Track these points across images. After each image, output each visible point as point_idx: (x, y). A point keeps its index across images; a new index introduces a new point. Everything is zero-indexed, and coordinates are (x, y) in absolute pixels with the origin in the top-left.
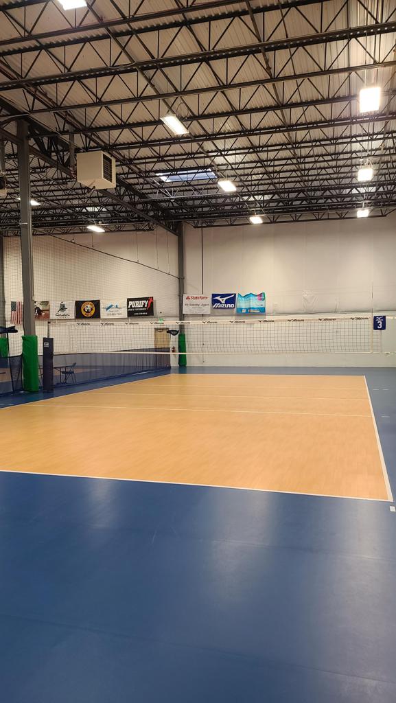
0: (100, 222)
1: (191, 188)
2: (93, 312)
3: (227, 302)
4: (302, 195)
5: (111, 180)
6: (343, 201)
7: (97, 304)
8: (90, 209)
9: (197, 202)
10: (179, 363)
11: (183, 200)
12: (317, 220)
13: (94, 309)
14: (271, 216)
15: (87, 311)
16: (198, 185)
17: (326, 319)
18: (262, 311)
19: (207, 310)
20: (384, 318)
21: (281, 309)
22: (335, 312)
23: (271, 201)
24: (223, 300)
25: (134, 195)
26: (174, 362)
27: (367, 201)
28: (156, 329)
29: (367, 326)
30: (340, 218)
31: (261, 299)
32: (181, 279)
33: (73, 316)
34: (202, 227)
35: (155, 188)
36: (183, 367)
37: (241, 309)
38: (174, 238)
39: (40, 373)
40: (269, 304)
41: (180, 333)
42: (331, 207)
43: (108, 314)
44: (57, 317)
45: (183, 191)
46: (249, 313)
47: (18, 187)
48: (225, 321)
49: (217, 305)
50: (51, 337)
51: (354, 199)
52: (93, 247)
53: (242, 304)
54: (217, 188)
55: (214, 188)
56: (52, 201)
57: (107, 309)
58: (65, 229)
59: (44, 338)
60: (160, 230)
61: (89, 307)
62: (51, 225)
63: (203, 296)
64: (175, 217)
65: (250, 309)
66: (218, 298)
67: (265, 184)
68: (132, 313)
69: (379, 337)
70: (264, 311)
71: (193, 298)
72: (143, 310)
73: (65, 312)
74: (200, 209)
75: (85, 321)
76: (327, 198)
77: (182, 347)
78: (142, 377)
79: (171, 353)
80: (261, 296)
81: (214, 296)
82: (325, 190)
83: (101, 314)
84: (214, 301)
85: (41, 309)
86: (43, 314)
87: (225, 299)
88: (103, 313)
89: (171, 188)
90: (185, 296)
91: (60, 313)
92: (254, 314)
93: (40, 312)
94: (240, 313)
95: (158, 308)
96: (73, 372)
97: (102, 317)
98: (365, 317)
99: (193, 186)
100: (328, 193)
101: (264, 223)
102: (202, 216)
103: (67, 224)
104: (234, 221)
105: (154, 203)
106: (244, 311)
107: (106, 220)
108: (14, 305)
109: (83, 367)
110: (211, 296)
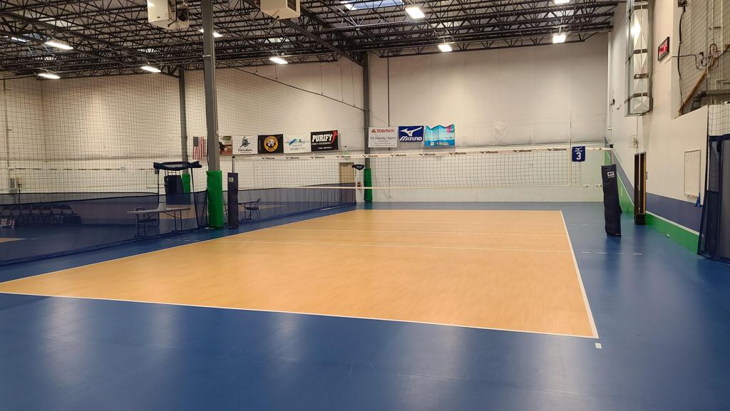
0: (283, 54)
1: (377, 15)
2: (276, 147)
3: (414, 135)
4: (493, 21)
5: (295, 9)
6: (538, 26)
7: (280, 138)
8: (272, 40)
9: (383, 31)
10: (365, 199)
11: (367, 28)
12: (510, 47)
13: (277, 143)
14: (461, 43)
15: (271, 146)
16: (384, 12)
17: (521, 151)
18: (451, 144)
19: (394, 143)
20: (584, 148)
21: (471, 142)
22: (529, 144)
23: (461, 27)
24: (410, 133)
25: (318, 24)
26: (360, 198)
27: (564, 26)
28: (341, 164)
29: (565, 158)
30: (535, 45)
31: (450, 131)
32: (366, 111)
33: (257, 152)
34: (388, 57)
35: (340, 16)
36: (369, 202)
37: (429, 142)
38: (358, 69)
39: (225, 210)
40: (458, 137)
41: (366, 168)
42: (526, 33)
43: (292, 149)
44: (239, 153)
45: (369, 19)
46: (438, 145)
47: (200, 18)
48: (413, 154)
49: (404, 138)
50: (236, 172)
51: (550, 23)
52: (277, 79)
53: (430, 136)
54: (404, 15)
55: (401, 16)
56: (234, 32)
57: (291, 143)
58: (247, 61)
59: (229, 173)
60: (345, 61)
61: (272, 141)
62: (233, 57)
63: (389, 128)
64: (360, 47)
65: (438, 141)
66: (405, 131)
67: (455, 10)
68: (316, 148)
69: (578, 169)
70: (454, 144)
71: (379, 131)
72: (327, 144)
73: (248, 147)
74: (386, 38)
75: (267, 156)
76: (520, 23)
77: (367, 181)
78: (328, 213)
79: (356, 188)
80: (450, 128)
81: (401, 128)
82: (518, 15)
83: (284, 149)
84: (401, 134)
85: (223, 144)
86: (226, 149)
87: (412, 131)
88: (287, 148)
89: (357, 16)
90: (370, 129)
91: (243, 148)
92: (443, 147)
93: (222, 147)
94: (428, 146)
95: (343, 142)
96: (257, 208)
97: (285, 152)
98: (563, 148)
99: (378, 13)
100: (521, 18)
101: (453, 51)
102: (388, 45)
103: (249, 56)
104: (422, 49)
105: (339, 32)
106: (432, 144)
107: (289, 51)
108: (196, 140)
109: (267, 203)
110: (398, 128)
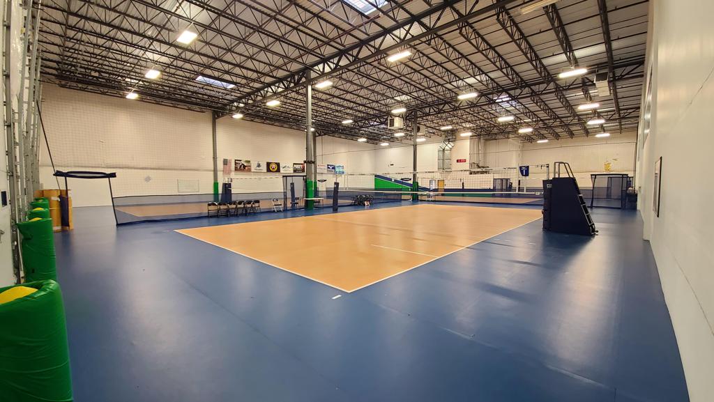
2: (276, 169)
3: (333, 168)
7: (278, 164)
13: (277, 167)
15: (273, 168)
18: (343, 173)
24: (331, 167)
31: (343, 168)
33: (266, 171)
44: (256, 171)
49: (329, 169)
53: (337, 170)
57: (283, 168)
61: (274, 166)
65: (340, 172)
68: (295, 171)
71: (320, 165)
72: (300, 169)
73: (260, 168)
75: (271, 173)
81: (328, 166)
85: (245, 164)
86: (247, 168)
88: (282, 170)
91: (257, 168)
93: (245, 167)
108: (225, 162)
